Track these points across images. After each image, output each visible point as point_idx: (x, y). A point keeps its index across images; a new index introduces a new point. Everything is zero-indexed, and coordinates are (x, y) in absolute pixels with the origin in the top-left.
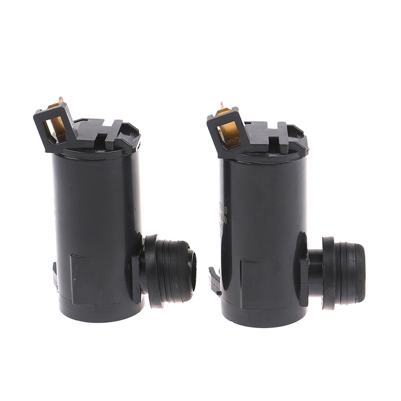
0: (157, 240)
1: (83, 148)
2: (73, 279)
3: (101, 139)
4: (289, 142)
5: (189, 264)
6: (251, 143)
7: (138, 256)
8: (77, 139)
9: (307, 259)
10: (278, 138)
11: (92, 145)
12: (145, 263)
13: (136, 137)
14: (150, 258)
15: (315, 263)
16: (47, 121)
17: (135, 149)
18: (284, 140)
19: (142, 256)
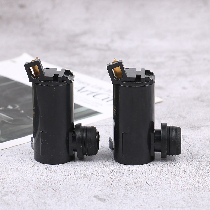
0: (81, 126)
1: (47, 81)
2: (41, 143)
3: (56, 76)
4: (145, 77)
5: (96, 137)
6: (127, 77)
7: (72, 133)
8: (45, 76)
9: (154, 133)
10: (140, 75)
11: (52, 79)
12: (75, 136)
13: (72, 76)
14: (78, 134)
15: (158, 135)
16: (30, 67)
17: (72, 81)
18: (143, 76)
19: (74, 133)
